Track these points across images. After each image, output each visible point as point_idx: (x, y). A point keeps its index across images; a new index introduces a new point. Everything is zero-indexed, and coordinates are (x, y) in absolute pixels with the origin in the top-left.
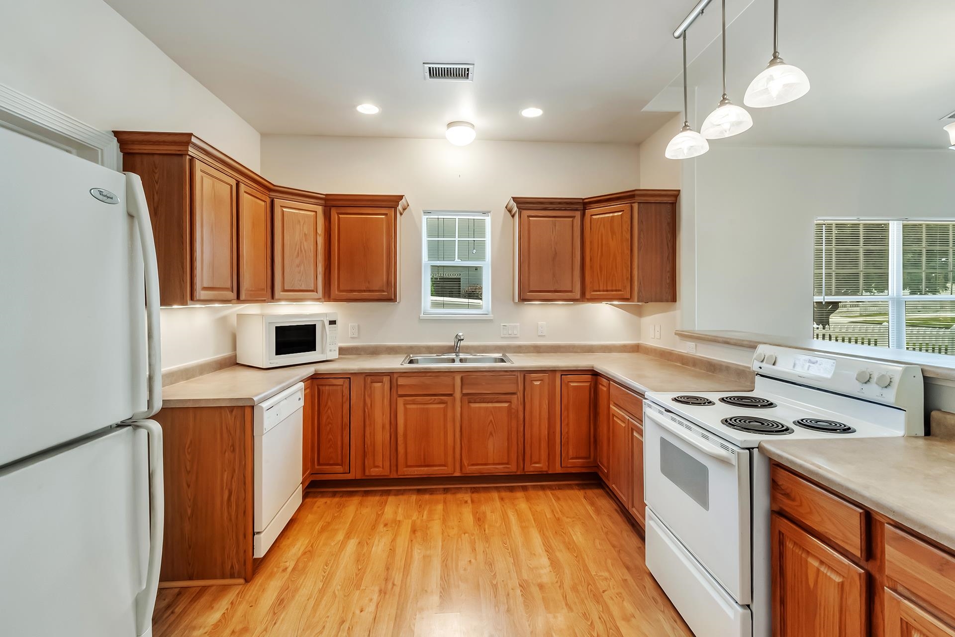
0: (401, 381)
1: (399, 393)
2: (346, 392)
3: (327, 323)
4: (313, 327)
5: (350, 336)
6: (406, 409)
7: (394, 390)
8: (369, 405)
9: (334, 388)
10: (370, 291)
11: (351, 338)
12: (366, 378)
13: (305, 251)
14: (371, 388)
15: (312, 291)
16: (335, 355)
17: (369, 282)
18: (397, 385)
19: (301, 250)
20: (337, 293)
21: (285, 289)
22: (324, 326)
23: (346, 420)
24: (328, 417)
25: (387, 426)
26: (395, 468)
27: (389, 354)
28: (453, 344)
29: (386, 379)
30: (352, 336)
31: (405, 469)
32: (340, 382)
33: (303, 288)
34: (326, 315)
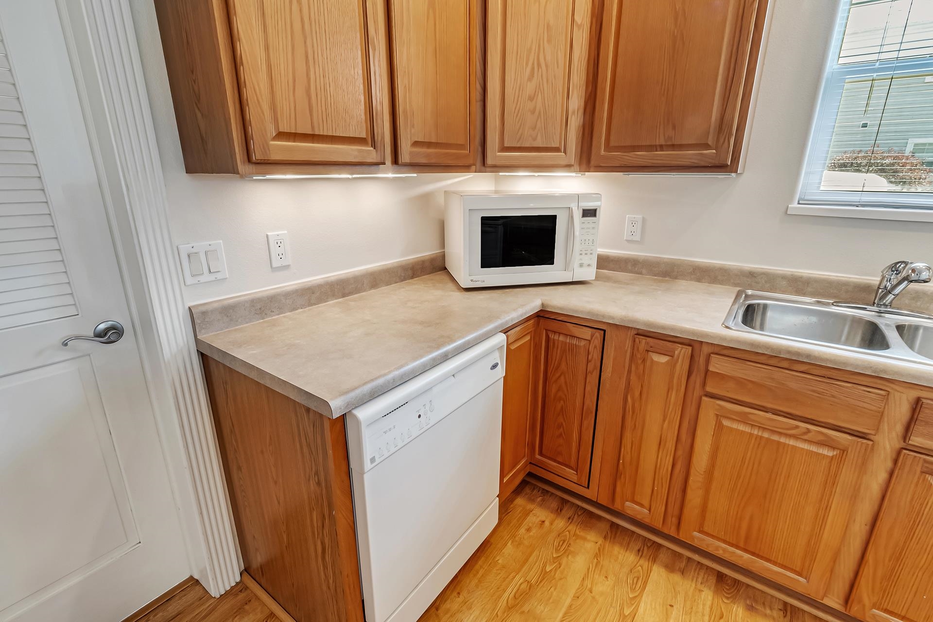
0: (718, 365)
1: (709, 389)
2: (595, 355)
3: (577, 214)
4: (552, 220)
5: (625, 239)
6: (719, 427)
7: (697, 379)
8: (637, 394)
9: (575, 341)
10: (673, 147)
11: (628, 241)
12: (637, 340)
13: (547, 66)
14: (644, 361)
15: (557, 150)
16: (589, 273)
17: (674, 127)
18: (707, 371)
19: (539, 65)
20: (603, 152)
21: (506, 145)
22: (571, 217)
23: (590, 402)
24: (559, 389)
25: (670, 444)
26: (675, 520)
27: (699, 280)
28: (875, 280)
29: (682, 352)
30: (631, 238)
31: (696, 534)
32: (586, 333)
33: (539, 143)
34: (578, 197)
